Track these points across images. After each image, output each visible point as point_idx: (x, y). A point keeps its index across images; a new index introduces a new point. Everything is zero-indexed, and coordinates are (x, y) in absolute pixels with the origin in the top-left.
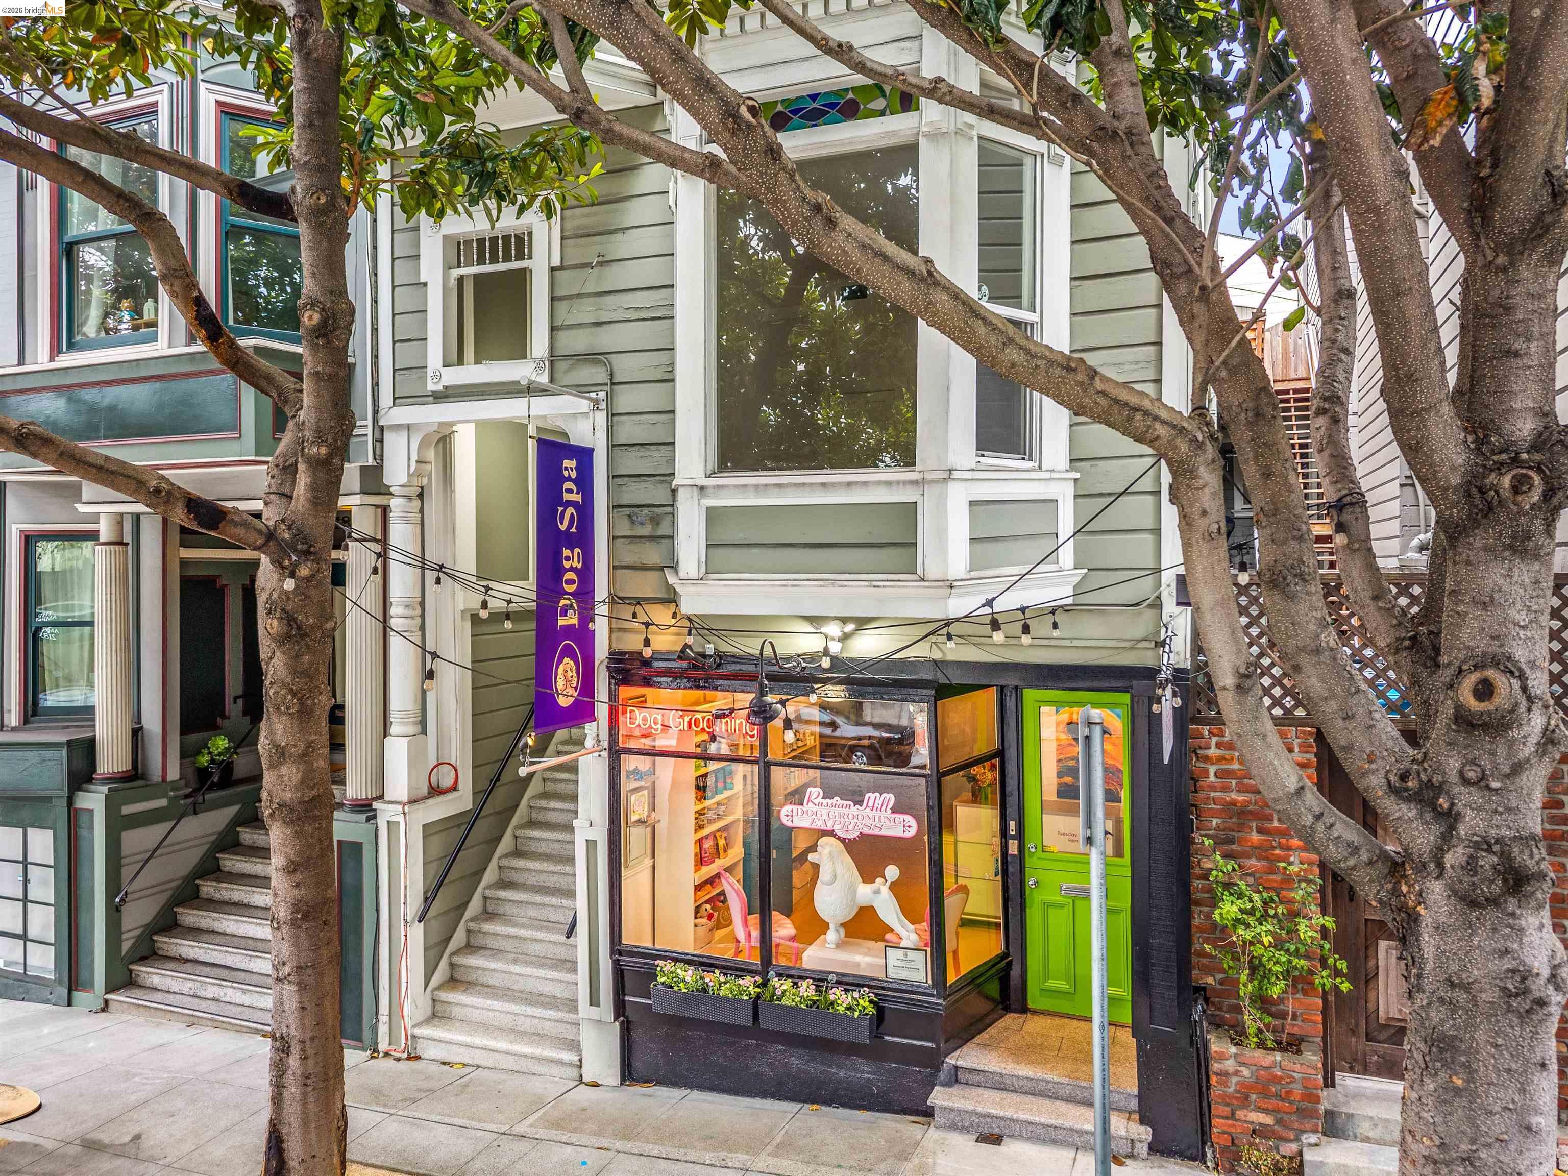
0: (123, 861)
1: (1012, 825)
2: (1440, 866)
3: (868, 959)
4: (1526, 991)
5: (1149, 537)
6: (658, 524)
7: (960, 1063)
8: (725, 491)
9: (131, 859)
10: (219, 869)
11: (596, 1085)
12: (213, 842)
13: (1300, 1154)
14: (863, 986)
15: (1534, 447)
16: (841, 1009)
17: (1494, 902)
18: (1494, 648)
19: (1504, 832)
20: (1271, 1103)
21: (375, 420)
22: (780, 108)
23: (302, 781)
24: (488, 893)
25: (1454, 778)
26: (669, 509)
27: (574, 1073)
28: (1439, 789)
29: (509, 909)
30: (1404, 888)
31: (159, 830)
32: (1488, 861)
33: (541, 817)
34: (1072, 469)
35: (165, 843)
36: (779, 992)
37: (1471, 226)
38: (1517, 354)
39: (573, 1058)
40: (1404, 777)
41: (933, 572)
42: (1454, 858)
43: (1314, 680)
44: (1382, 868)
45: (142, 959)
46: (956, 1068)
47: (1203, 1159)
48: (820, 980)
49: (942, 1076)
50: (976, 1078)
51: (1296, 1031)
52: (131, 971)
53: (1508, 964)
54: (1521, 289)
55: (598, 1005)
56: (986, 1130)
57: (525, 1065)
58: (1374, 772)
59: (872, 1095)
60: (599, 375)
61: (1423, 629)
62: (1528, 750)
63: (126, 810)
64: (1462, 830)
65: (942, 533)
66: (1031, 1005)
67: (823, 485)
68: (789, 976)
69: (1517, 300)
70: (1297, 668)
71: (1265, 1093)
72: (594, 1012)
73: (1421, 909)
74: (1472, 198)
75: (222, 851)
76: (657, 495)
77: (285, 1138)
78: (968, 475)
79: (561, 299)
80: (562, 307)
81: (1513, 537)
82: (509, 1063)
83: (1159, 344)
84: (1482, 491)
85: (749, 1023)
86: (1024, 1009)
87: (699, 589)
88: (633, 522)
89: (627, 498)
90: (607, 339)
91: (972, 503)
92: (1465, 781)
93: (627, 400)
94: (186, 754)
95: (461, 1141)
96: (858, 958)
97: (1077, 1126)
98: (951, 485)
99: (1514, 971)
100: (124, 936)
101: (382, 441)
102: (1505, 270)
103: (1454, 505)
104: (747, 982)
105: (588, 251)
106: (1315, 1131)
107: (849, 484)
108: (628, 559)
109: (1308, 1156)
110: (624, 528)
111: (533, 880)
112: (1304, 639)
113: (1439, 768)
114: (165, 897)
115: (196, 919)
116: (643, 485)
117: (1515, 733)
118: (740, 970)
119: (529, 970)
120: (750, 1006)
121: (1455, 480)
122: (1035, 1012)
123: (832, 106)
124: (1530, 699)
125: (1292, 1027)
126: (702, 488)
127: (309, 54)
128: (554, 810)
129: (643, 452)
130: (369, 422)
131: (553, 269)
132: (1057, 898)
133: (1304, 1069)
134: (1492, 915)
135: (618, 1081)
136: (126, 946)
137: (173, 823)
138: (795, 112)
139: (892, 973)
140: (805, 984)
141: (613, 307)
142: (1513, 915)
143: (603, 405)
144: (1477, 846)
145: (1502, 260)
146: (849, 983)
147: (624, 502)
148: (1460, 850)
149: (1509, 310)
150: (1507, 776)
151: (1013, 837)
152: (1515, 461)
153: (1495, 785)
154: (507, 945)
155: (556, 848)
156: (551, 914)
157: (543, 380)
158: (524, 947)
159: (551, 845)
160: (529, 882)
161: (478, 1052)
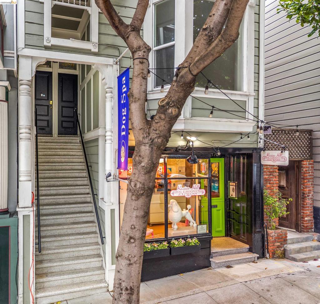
7: (213, 252)
8: (198, 92)
13: (285, 249)
20: (280, 240)
27: (105, 290)
39: (105, 284)
49: (211, 256)
59: (195, 266)
71: (279, 238)
79: (102, 24)
80: (102, 27)
85: (169, 255)
90: (119, 42)
93: (125, 63)
101: (18, 61)
104: (165, 243)
106: (286, 244)
109: (287, 249)
120: (169, 250)
130: (15, 52)
131: (99, 13)
140: (180, 240)
154: (53, 257)
155: (52, 222)
156: (64, 243)
157: (96, 50)
158: (60, 256)
159: (50, 221)
160: (48, 234)
161: (66, 295)
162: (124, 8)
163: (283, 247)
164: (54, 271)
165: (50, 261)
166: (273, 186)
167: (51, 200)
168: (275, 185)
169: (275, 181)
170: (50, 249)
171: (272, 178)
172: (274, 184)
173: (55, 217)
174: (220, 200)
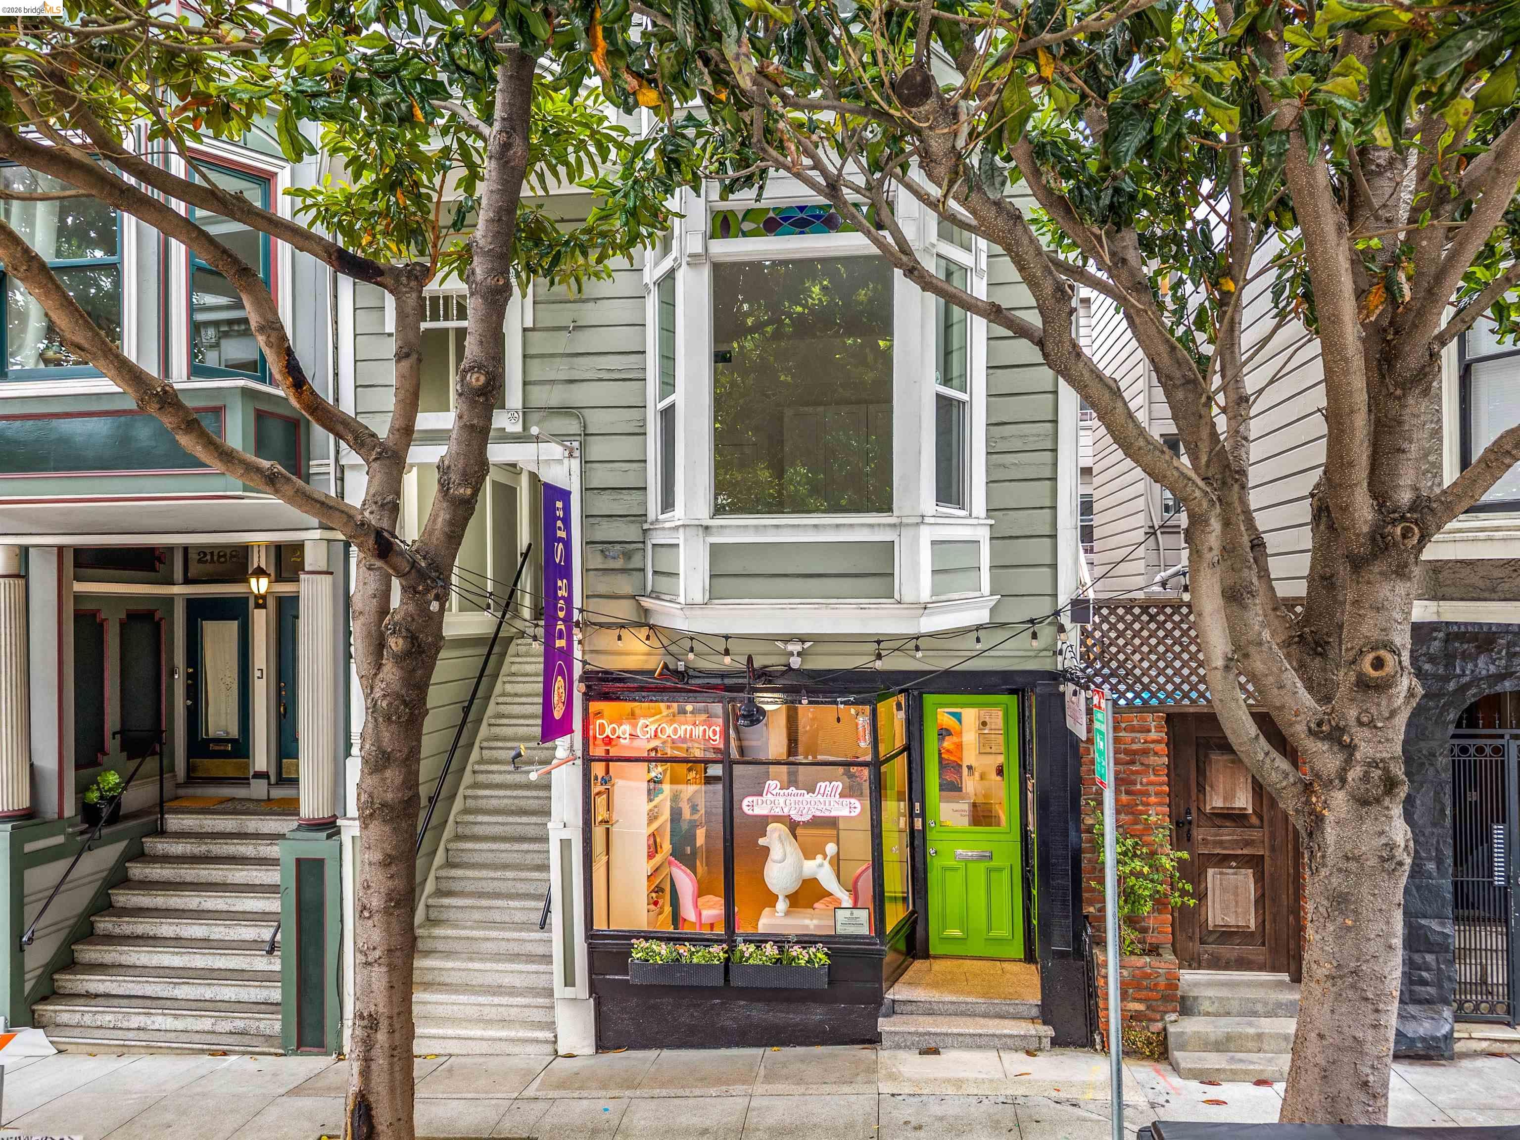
0: (26, 900)
1: (917, 805)
2: (1343, 780)
3: (815, 922)
4: (1393, 857)
5: (1047, 570)
6: (630, 558)
7: (897, 997)
8: (728, 531)
9: (33, 898)
10: (111, 905)
11: (571, 1056)
12: (105, 879)
13: (1165, 1029)
14: (816, 943)
15: (1411, 510)
16: (802, 962)
17: (1378, 801)
18: (1382, 637)
19: (1385, 755)
20: (1143, 994)
21: (337, 460)
22: (771, 214)
23: (404, 782)
24: (431, 901)
25: (1352, 722)
26: (641, 546)
27: (549, 1048)
28: (1342, 730)
29: (452, 915)
30: (1314, 800)
31: (61, 866)
32: (1376, 774)
33: (468, 831)
34: (988, 517)
35: (68, 879)
36: (747, 955)
37: (1380, 370)
38: (1404, 451)
39: (549, 1036)
40: (1319, 724)
41: (908, 597)
42: (1354, 774)
43: (1258, 663)
44: (1300, 787)
45: (44, 999)
46: (894, 1001)
47: (1092, 1045)
48: (781, 942)
49: (883, 1009)
50: (909, 1008)
51: (1154, 941)
52: (33, 1012)
53: (1383, 840)
54: (1408, 411)
55: (574, 985)
56: (924, 1046)
57: (498, 1047)
58: (1299, 722)
59: (825, 1032)
60: (573, 427)
61: (1307, 630)
62: (1400, 701)
63: (29, 847)
64: (1358, 756)
65: (915, 565)
66: (932, 952)
67: (815, 526)
68: (751, 942)
69: (1406, 418)
70: (1246, 656)
71: (1139, 987)
72: (570, 992)
73: (1326, 812)
74: (1381, 352)
75: (113, 887)
76: (629, 532)
77: (374, 1105)
78: (932, 520)
79: (533, 357)
80: (534, 364)
81: (1398, 566)
82: (484, 1047)
83: (1055, 422)
84: (1383, 537)
85: (721, 983)
86: (926, 956)
87: (705, 612)
88: (606, 557)
89: (599, 536)
90: (580, 395)
91: (933, 543)
92: (1360, 724)
93: (598, 449)
94: (82, 789)
95: (480, 1109)
96: (807, 922)
97: (998, 1032)
98: (922, 527)
99: (1386, 845)
100: (27, 977)
101: (342, 480)
102: (1399, 398)
103: (1362, 545)
104: (716, 950)
105: (564, 315)
106: (1174, 1011)
107: (838, 526)
108: (602, 589)
109: (1171, 1029)
110: (597, 562)
111: (470, 887)
112: (1252, 636)
113: (1343, 717)
114: (63, 935)
115: (98, 955)
116: (615, 524)
117: (1393, 691)
118: (707, 942)
119: (488, 966)
120: (722, 969)
121: (1365, 529)
122: (936, 957)
123: (818, 217)
124: (1402, 668)
125: (1152, 938)
126: (707, 528)
127: (507, 162)
128: (481, 823)
129: (615, 495)
130: (332, 461)
131: (525, 330)
132: (952, 863)
133: (1167, 965)
134: (1375, 809)
135: (591, 1050)
136: (28, 986)
137: (72, 859)
138: (785, 219)
139: (841, 930)
140: (768, 946)
141: (585, 368)
142: (1387, 808)
143: (577, 453)
144: (1369, 765)
145: (1399, 392)
146: (806, 941)
147: (598, 539)
148: (1358, 768)
149: (1400, 423)
150: (1387, 719)
151: (918, 816)
152: (1403, 518)
153: (1380, 725)
154: (458, 946)
155: (489, 858)
156: (497, 916)
157: (518, 428)
158: (475, 947)
159: (484, 855)
160: (467, 889)
161: (451, 1042)
162: (591, 305)
163: (1162, 1019)
164: (448, 981)
165: (449, 954)
166: (1143, 804)
167: (506, 801)
168: (1153, 799)
169: (1151, 783)
170: (456, 926)
171: (1137, 772)
172: (1146, 794)
173: (494, 846)
174: (1002, 837)
